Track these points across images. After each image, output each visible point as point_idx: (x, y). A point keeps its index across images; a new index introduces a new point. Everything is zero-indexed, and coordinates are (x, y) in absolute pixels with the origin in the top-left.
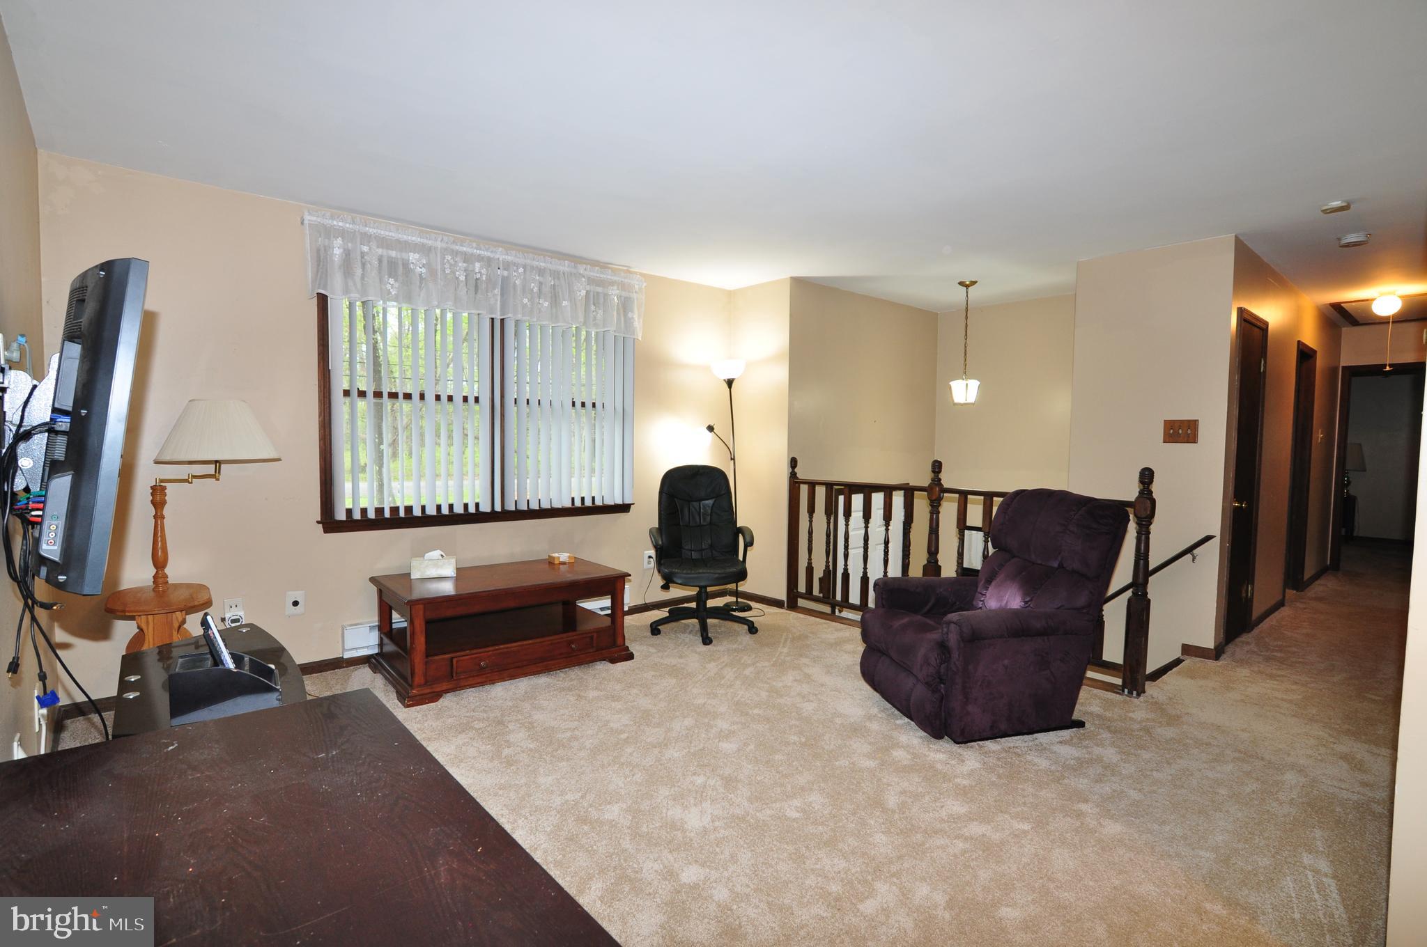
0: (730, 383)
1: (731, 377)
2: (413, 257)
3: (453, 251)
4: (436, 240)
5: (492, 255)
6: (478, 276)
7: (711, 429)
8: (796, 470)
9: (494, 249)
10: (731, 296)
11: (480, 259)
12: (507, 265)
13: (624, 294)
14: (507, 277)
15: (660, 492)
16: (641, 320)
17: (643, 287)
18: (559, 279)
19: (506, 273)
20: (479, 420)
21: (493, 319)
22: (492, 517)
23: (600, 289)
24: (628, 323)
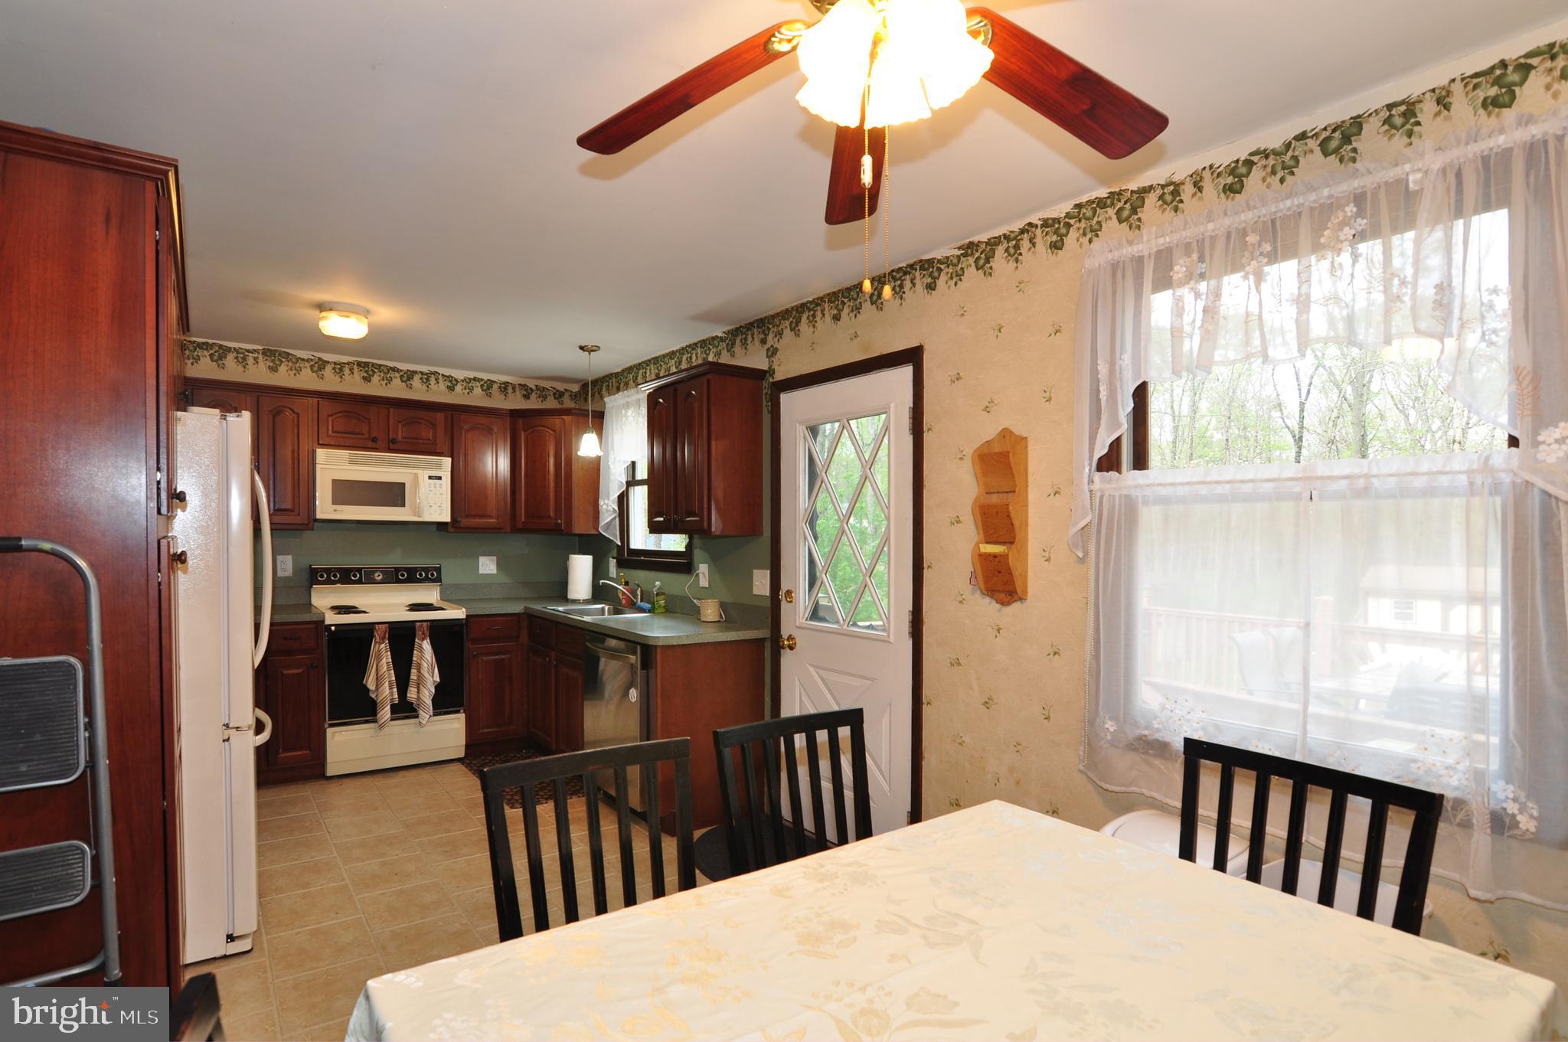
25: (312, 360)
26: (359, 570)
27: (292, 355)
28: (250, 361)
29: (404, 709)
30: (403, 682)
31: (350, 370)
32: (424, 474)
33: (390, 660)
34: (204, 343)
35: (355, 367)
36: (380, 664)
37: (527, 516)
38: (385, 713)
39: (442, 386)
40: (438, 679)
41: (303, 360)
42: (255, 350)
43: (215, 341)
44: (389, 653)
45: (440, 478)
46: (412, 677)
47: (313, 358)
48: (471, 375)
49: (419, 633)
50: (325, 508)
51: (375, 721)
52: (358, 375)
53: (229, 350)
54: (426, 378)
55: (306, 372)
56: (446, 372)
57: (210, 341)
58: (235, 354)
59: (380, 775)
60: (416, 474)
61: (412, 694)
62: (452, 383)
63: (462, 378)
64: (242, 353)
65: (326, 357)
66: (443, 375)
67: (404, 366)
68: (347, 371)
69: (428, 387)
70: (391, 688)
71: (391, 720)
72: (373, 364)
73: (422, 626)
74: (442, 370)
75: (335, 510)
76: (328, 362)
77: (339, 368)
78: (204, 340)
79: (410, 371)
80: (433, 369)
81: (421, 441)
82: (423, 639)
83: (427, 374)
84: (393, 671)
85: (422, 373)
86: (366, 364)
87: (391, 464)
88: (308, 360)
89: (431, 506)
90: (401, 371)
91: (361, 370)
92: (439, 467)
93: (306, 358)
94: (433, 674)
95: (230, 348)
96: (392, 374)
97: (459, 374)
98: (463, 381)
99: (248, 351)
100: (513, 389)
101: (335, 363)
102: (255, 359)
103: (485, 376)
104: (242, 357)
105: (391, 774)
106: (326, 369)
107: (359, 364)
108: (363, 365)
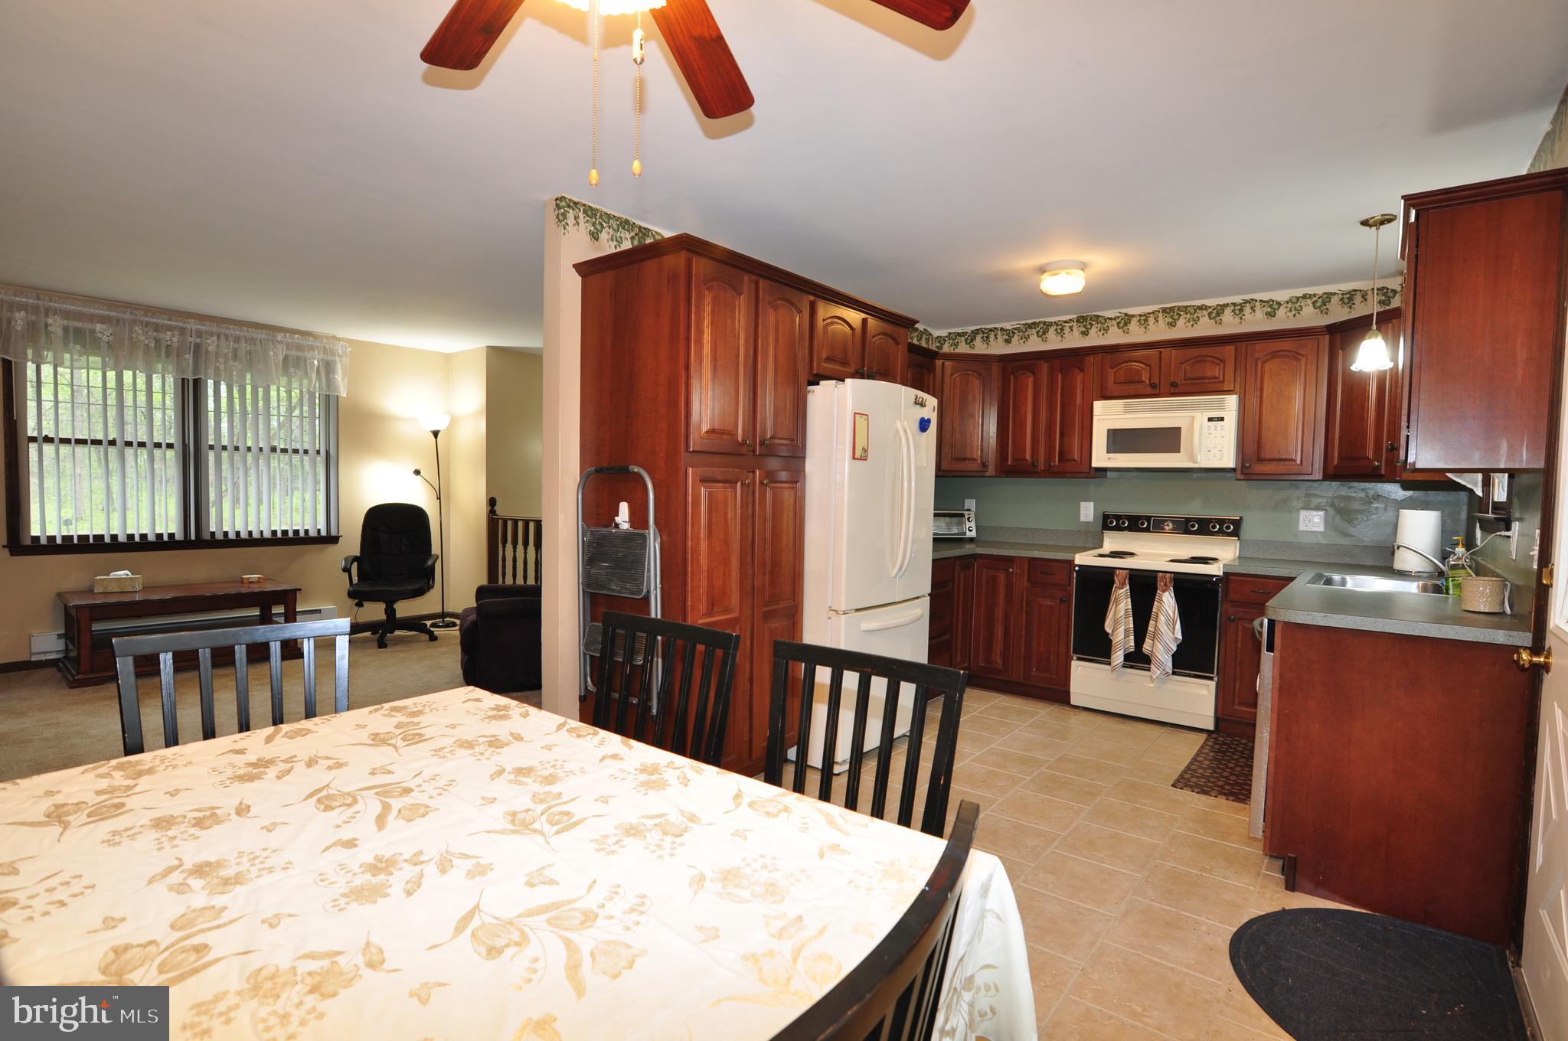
0: (436, 434)
1: (436, 428)
2: (99, 327)
3: (142, 322)
4: (125, 313)
5: (184, 325)
6: (169, 343)
7: (417, 472)
8: (495, 508)
9: (186, 321)
10: (448, 357)
11: (170, 328)
12: (199, 334)
13: (325, 357)
14: (200, 344)
15: (363, 526)
16: (346, 380)
17: (348, 351)
18: (255, 344)
19: (198, 340)
20: (169, 464)
21: (183, 380)
22: (185, 544)
23: (300, 354)
24: (330, 382)
25: (1118, 317)
26: (1148, 519)
27: (1101, 316)
28: (1067, 330)
29: (1138, 659)
30: (1140, 631)
31: (1155, 319)
32: (1202, 417)
33: (1130, 607)
34: (1032, 324)
35: (1160, 315)
36: (1118, 608)
37: (1340, 458)
38: (1118, 657)
39: (1260, 313)
40: (1180, 636)
41: (1111, 319)
42: (1070, 320)
43: (1041, 320)
44: (1129, 600)
45: (1222, 419)
46: (1149, 628)
47: (1120, 315)
48: (1299, 292)
49: (1160, 584)
50: (1101, 457)
51: (1109, 664)
52: (1163, 321)
53: (1051, 324)
54: (1239, 309)
55: (1114, 329)
56: (1265, 296)
57: (1037, 321)
58: (1055, 327)
59: (1117, 719)
60: (1193, 417)
61: (1147, 646)
62: (1272, 307)
63: (1287, 299)
64: (1061, 325)
65: (1131, 311)
66: (1261, 301)
67: (1212, 302)
68: (1151, 320)
69: (1241, 318)
70: (1126, 635)
71: (1123, 667)
72: (1179, 308)
73: (1164, 577)
74: (1258, 296)
75: (1109, 459)
76: (1134, 316)
77: (1144, 319)
78: (1032, 321)
79: (1220, 305)
80: (1248, 297)
81: (1206, 381)
82: (1164, 591)
83: (1240, 305)
84: (1131, 619)
85: (1234, 304)
86: (1172, 309)
87: (1170, 409)
88: (1115, 319)
89: (1209, 451)
90: (1210, 307)
91: (1166, 317)
92: (1221, 407)
93: (1113, 317)
94: (1174, 629)
95: (1052, 323)
96: (1199, 313)
97: (1281, 295)
98: (1288, 303)
99: (1065, 322)
100: (1363, 297)
101: (1140, 315)
102: (1071, 327)
103: (1320, 290)
104: (1060, 328)
105: (1128, 721)
106: (1132, 322)
107: (1164, 311)
108: (1168, 311)
